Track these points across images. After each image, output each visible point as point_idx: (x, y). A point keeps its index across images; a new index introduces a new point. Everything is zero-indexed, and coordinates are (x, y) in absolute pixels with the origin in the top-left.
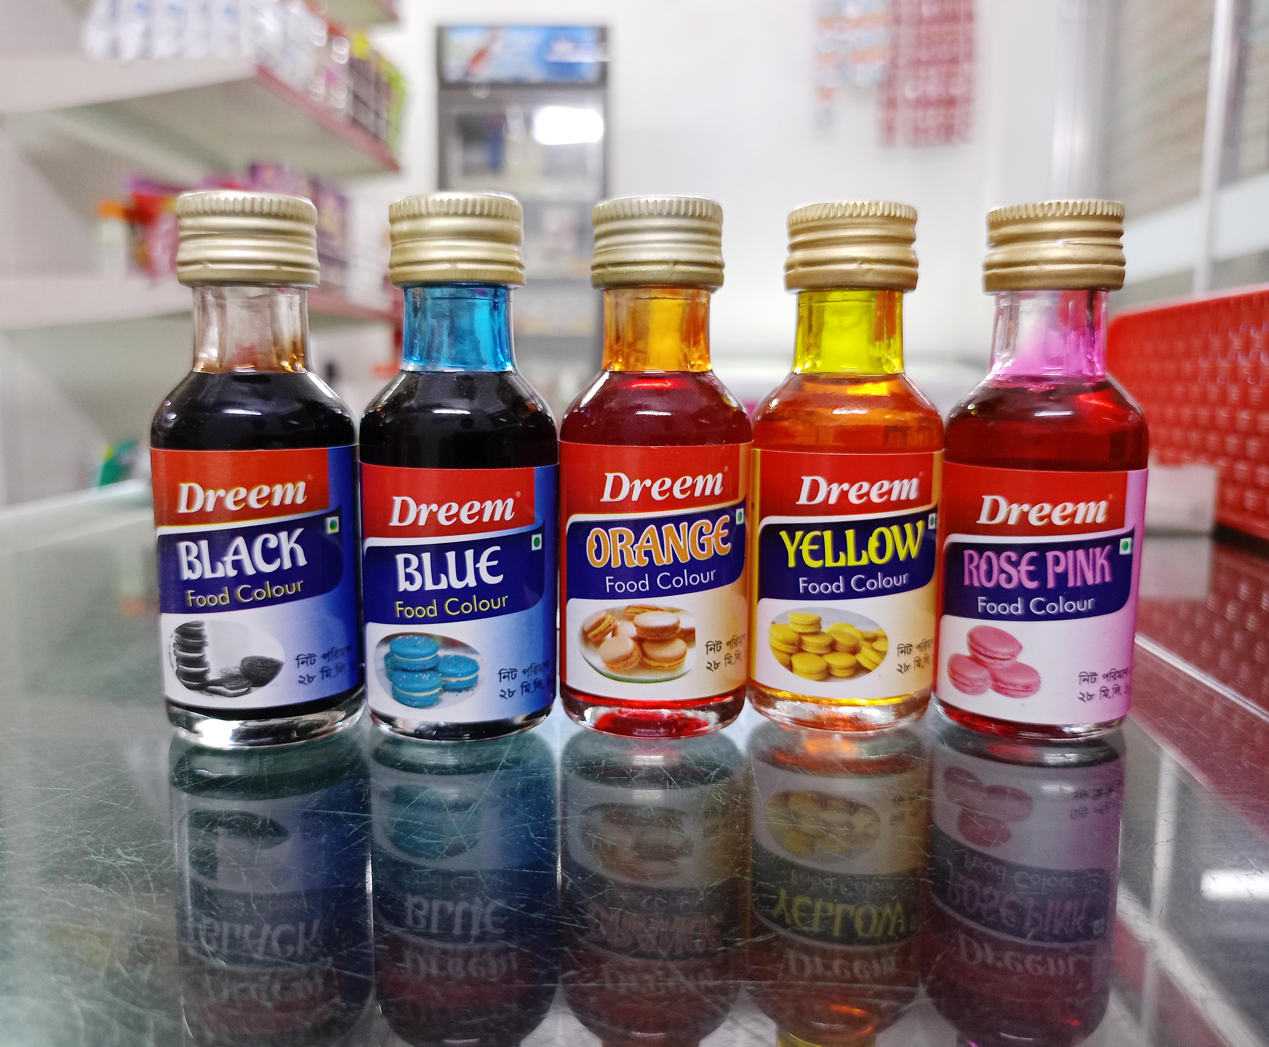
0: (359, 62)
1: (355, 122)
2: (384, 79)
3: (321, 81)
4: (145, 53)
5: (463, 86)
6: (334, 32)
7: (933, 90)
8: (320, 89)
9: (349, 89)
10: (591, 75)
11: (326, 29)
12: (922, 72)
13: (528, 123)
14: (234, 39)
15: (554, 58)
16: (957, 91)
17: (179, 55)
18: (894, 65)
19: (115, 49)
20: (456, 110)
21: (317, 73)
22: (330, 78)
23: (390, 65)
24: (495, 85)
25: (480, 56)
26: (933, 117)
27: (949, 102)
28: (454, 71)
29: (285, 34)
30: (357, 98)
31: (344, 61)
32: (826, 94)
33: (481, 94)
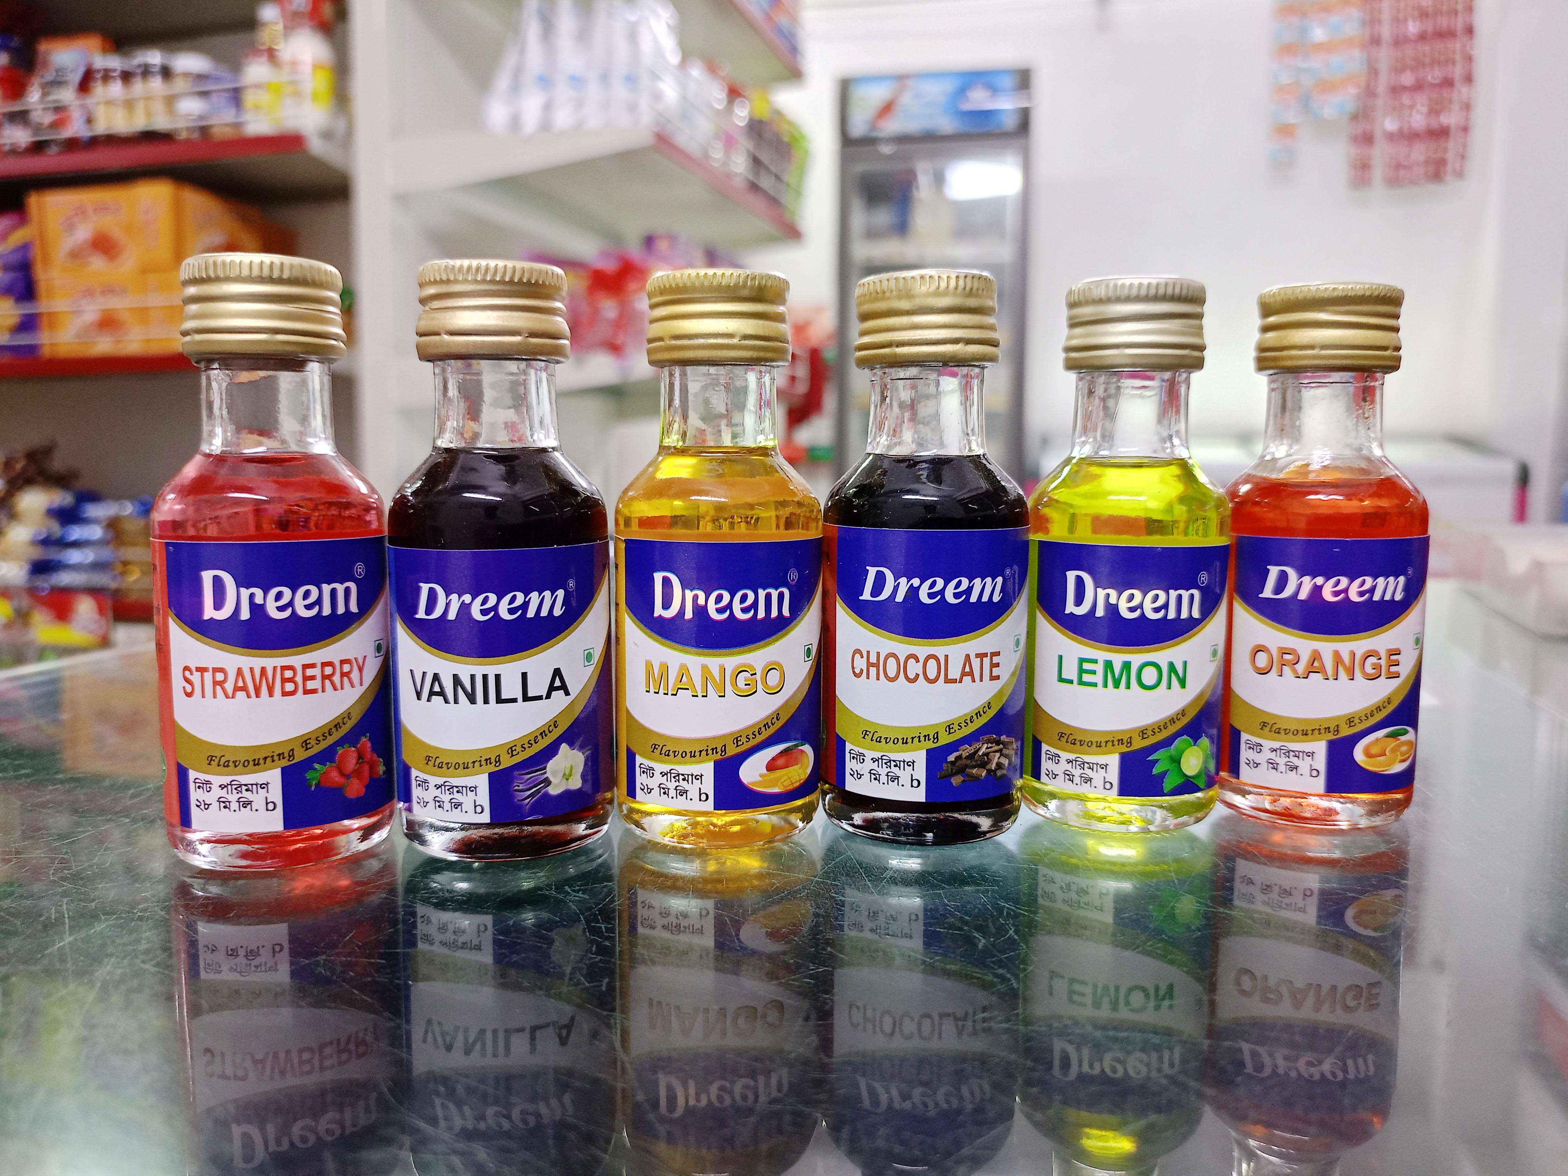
0: (761, 122)
1: (754, 187)
2: (786, 139)
3: (719, 145)
4: (545, 126)
5: (869, 141)
6: (734, 93)
7: (1418, 120)
8: (717, 154)
9: (748, 151)
10: (1010, 122)
11: (726, 90)
12: (1406, 99)
13: (939, 180)
14: (633, 108)
15: (968, 107)
16: (1451, 119)
17: (579, 126)
18: (1369, 92)
19: (515, 123)
20: (860, 168)
21: (717, 137)
22: (729, 142)
23: (790, 123)
24: (903, 139)
25: (887, 109)
26: (1419, 152)
27: (1440, 134)
28: (858, 127)
29: (684, 98)
30: (756, 162)
31: (742, 124)
32: (1285, 131)
33: (886, 149)
